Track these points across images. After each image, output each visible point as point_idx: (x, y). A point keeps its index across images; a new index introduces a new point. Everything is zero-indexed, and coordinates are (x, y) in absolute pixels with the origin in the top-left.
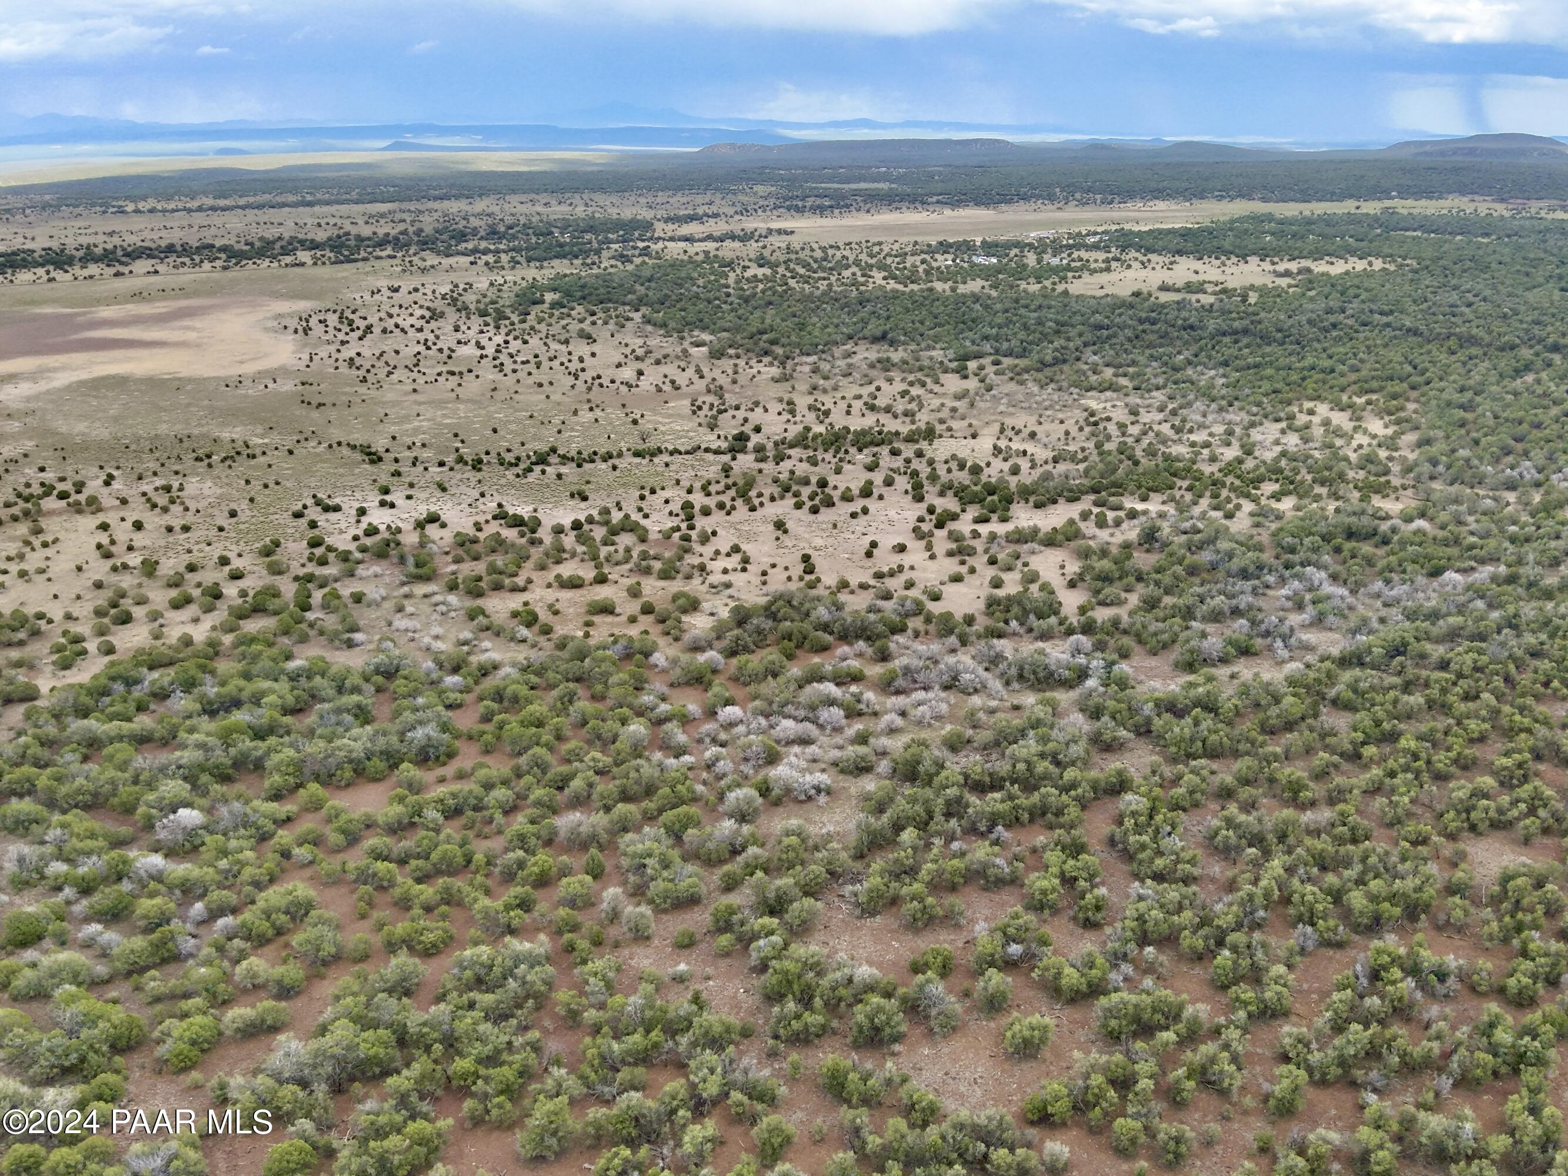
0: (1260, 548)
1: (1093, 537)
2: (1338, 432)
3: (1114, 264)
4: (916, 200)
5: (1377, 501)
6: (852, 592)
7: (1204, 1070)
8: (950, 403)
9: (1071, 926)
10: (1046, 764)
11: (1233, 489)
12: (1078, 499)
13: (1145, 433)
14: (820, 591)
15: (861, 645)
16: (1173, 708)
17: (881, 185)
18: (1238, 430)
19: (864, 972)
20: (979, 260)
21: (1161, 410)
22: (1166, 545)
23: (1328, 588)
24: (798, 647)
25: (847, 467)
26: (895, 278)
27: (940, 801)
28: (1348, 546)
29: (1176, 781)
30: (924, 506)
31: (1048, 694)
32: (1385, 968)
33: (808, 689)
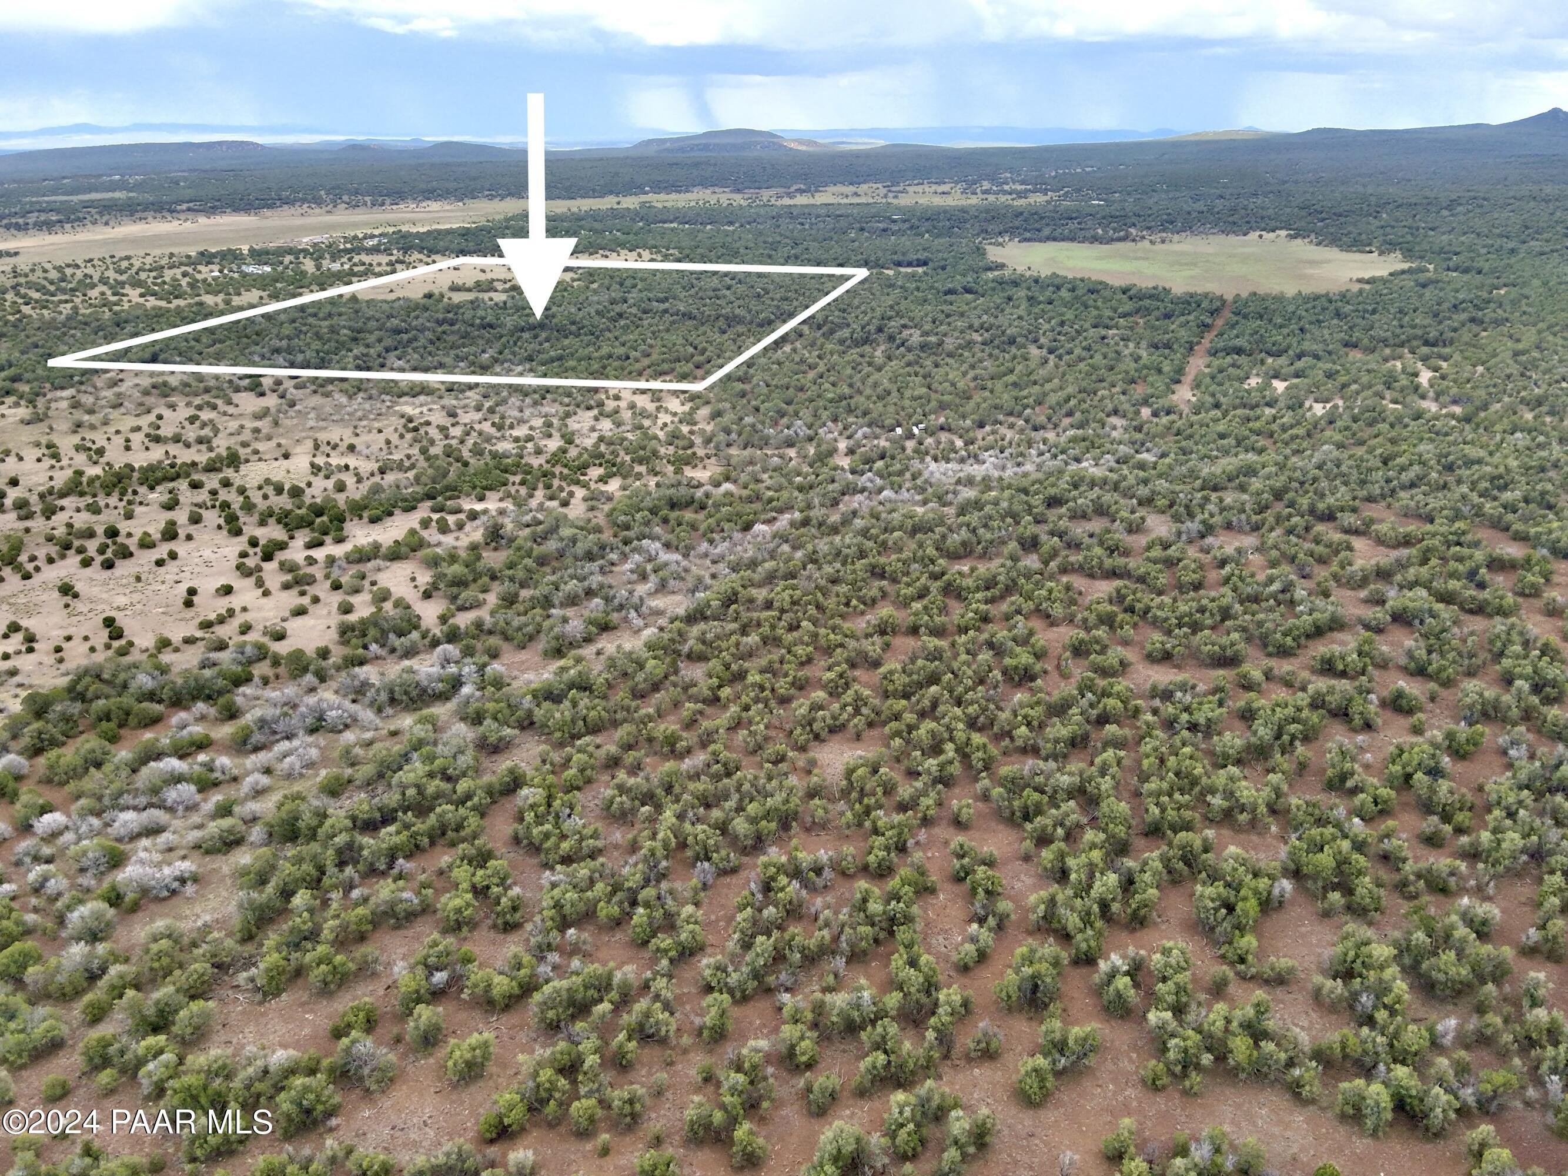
0: (598, 530)
1: (439, 544)
2: (644, 414)
3: (398, 266)
4: (164, 208)
5: (689, 472)
6: (177, 650)
7: (641, 1026)
8: (250, 424)
9: (492, 934)
10: (437, 782)
11: (563, 477)
12: (414, 508)
13: (468, 434)
14: (135, 656)
15: (201, 706)
16: (551, 696)
17: (117, 195)
18: (555, 421)
19: (279, 1057)
20: (250, 269)
21: (478, 408)
22: (512, 540)
23: (665, 556)
24: (121, 726)
25: (139, 510)
26: (154, 294)
27: (330, 852)
28: (674, 515)
29: (567, 762)
30: (244, 539)
31: (426, 712)
32: (773, 879)
33: (145, 771)
